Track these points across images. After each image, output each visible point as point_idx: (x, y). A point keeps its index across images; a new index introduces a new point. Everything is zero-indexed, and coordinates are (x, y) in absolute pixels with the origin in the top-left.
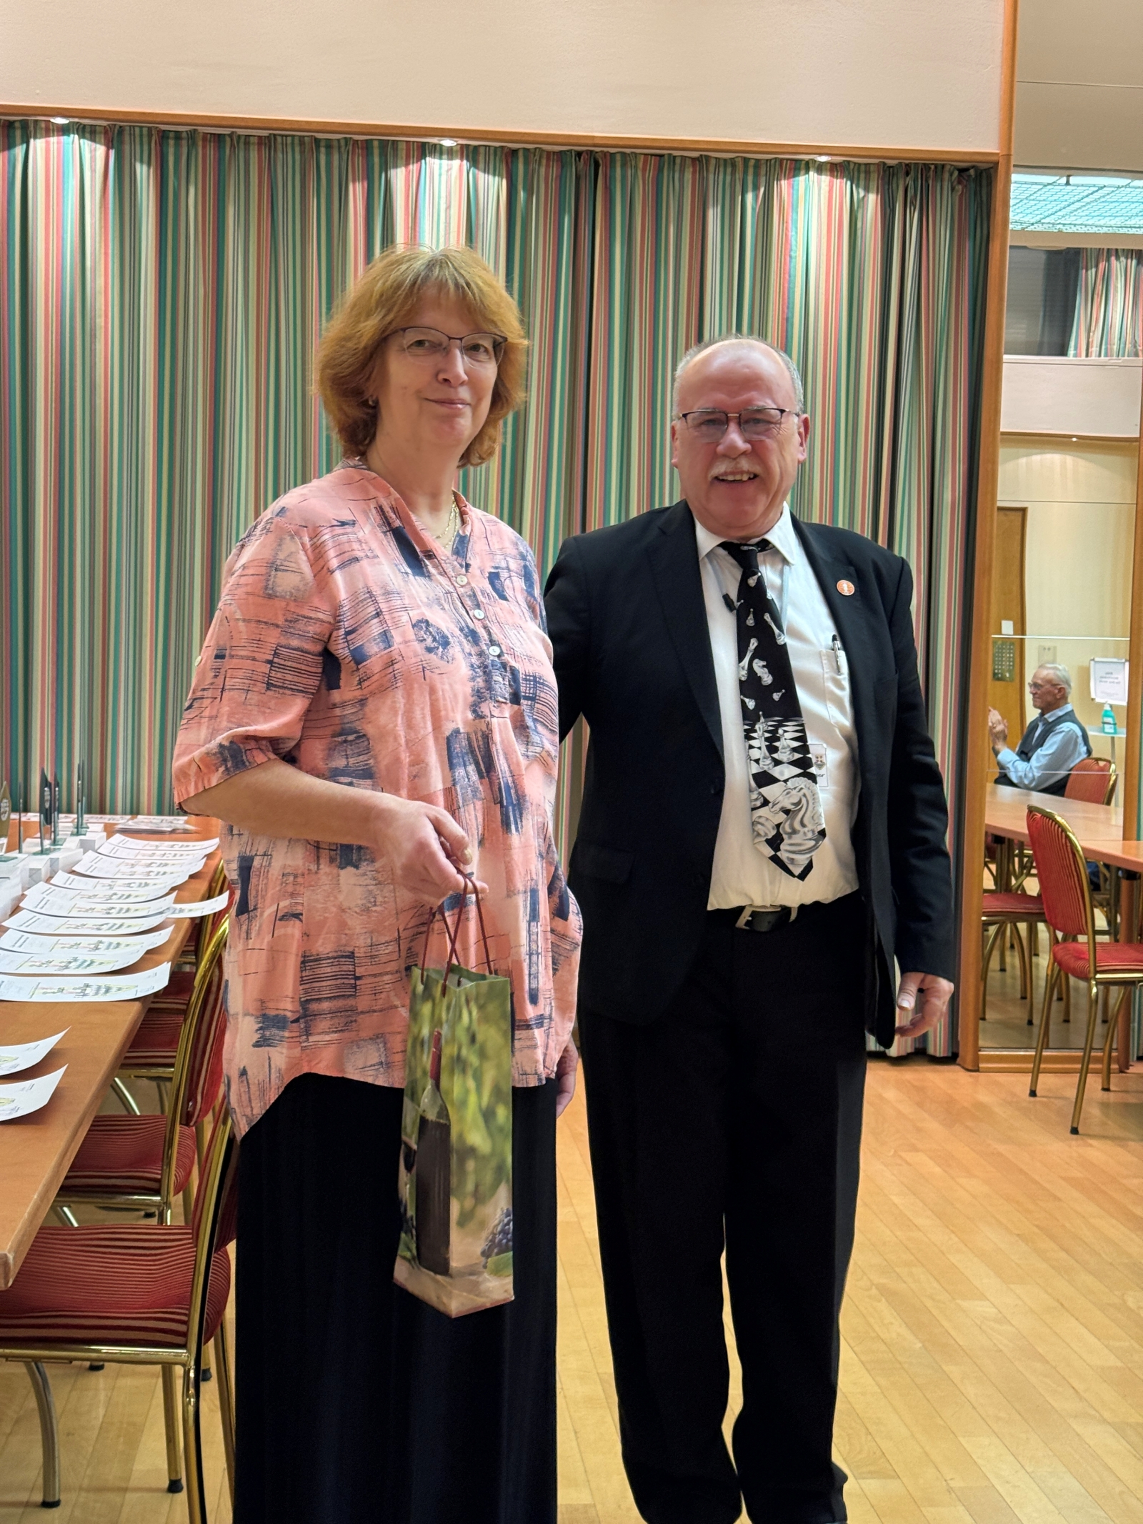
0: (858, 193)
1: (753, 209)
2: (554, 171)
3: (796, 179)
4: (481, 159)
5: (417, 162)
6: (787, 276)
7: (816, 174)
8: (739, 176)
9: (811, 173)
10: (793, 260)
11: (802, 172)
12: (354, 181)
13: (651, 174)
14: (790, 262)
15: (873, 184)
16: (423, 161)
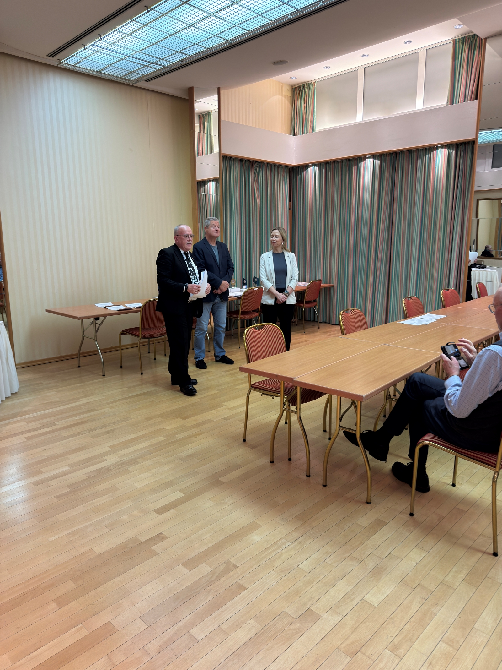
0: (451, 151)
1: (428, 158)
2: (389, 157)
4: (376, 157)
7: (441, 149)
8: (425, 152)
11: (438, 149)
12: (355, 166)
13: (407, 155)
15: (454, 149)
16: (366, 160)
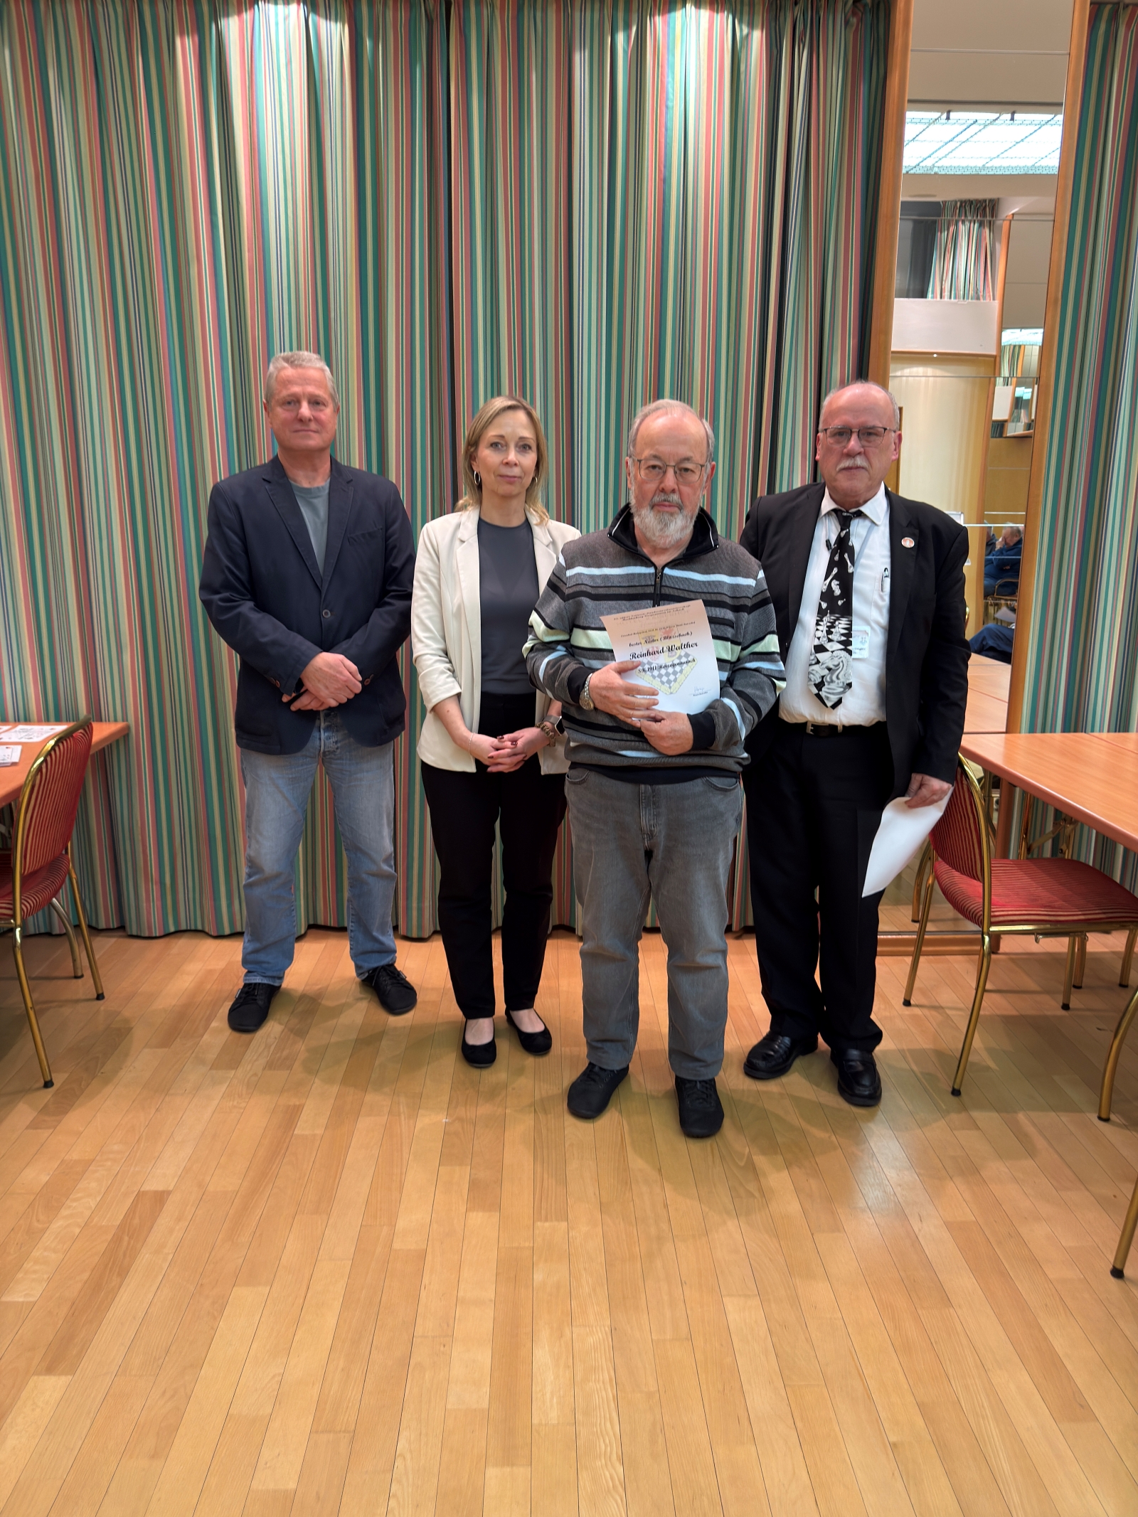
0: (741, 30)
1: (625, 52)
2: (402, 15)
3: (672, 14)
5: (250, 9)
6: (663, 130)
7: (693, 7)
8: (607, 12)
9: (688, 6)
10: (670, 111)
11: (679, 6)
12: (182, 35)
13: (509, 13)
14: (667, 113)
15: (758, 20)
16: (256, 6)
